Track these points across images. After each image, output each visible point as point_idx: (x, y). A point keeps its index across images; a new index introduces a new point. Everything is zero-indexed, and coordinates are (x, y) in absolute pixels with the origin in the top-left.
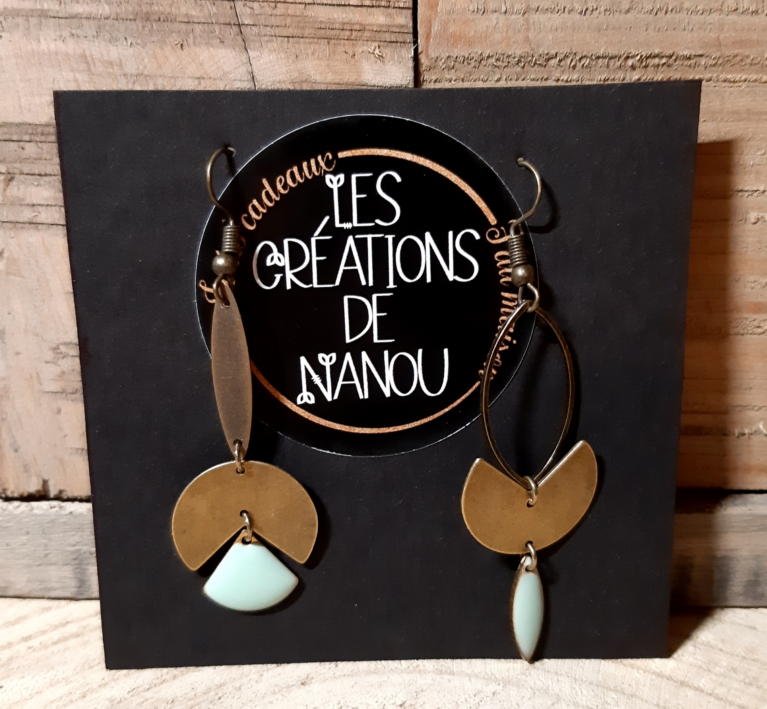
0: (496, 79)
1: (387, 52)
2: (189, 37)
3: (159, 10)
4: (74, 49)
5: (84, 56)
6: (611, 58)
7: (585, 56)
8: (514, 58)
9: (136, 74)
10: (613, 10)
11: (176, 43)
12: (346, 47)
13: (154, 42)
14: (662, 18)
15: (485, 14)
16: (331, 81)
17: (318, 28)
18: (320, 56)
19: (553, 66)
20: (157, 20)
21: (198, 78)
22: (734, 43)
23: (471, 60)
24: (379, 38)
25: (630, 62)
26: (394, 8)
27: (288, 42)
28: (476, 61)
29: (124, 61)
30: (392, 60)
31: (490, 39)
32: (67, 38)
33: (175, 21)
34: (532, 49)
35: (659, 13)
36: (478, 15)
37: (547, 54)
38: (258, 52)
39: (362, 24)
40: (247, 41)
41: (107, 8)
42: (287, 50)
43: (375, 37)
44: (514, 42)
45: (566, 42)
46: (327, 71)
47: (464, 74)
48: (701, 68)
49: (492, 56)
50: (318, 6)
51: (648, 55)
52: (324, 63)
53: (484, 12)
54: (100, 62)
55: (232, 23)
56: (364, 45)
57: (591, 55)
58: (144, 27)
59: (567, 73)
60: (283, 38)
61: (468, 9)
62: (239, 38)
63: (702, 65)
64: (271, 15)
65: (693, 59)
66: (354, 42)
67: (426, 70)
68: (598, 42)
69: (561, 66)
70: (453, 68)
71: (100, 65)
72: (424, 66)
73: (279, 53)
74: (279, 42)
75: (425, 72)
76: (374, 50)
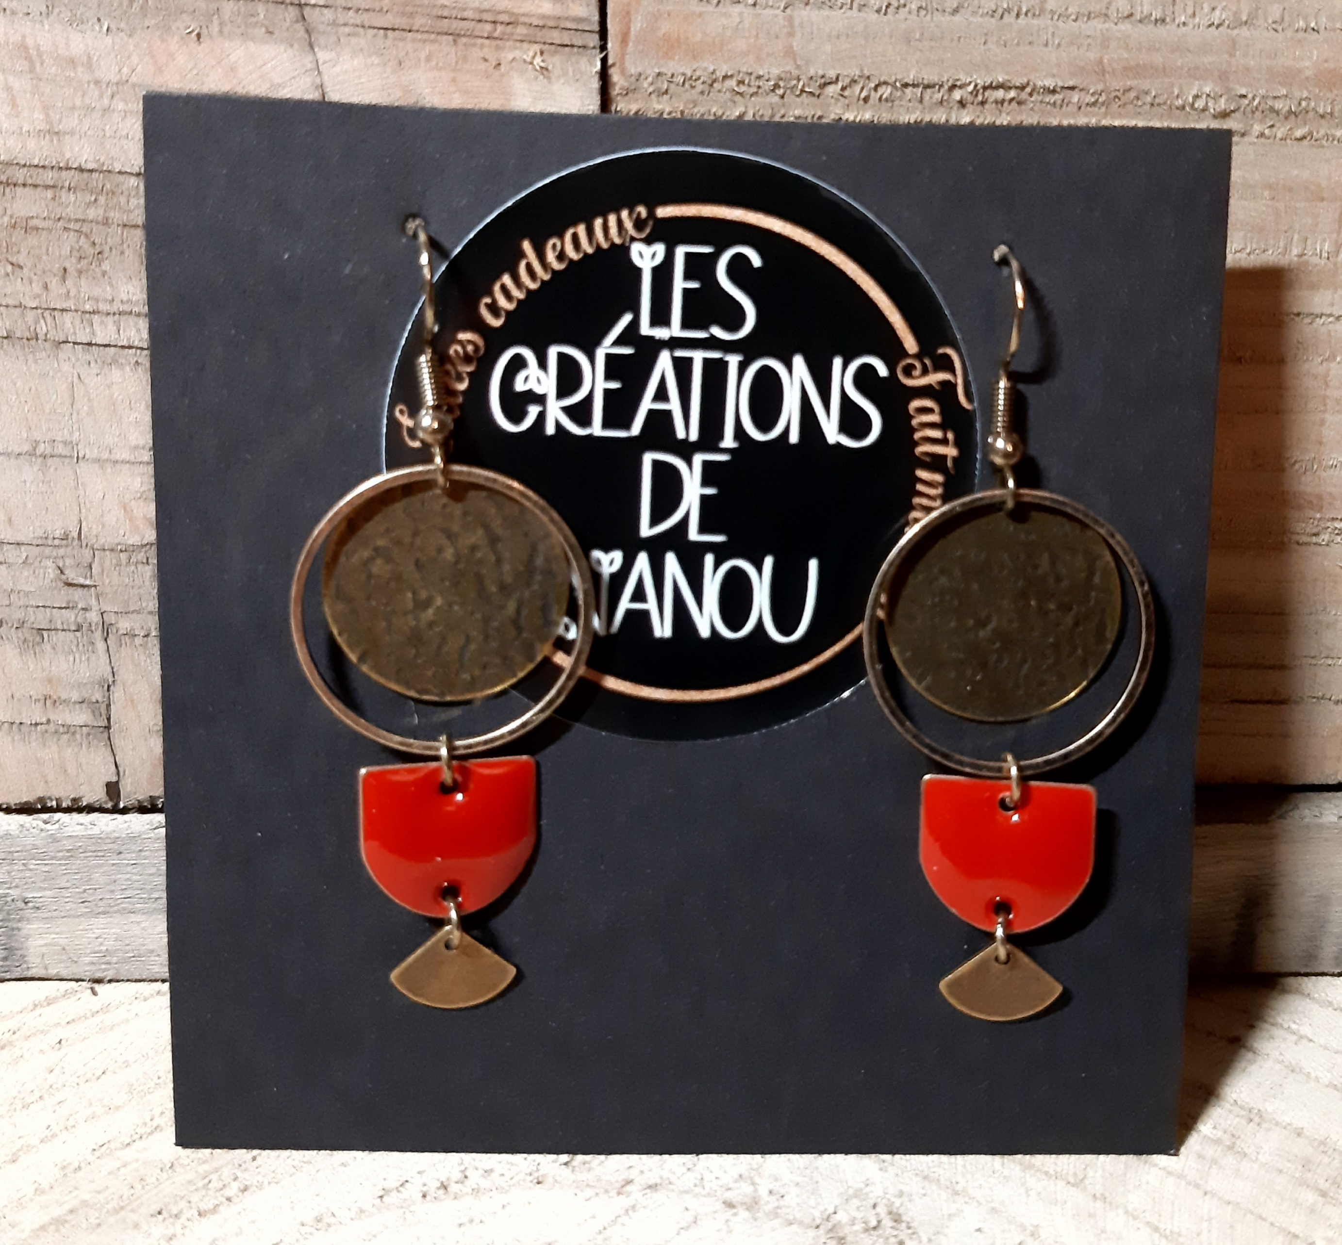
0: (738, 113)
1: (555, 62)
2: (212, 22)
4: (6, 34)
5: (23, 47)
6: (927, 87)
7: (885, 83)
8: (767, 81)
9: (115, 81)
10: (932, 8)
11: (188, 31)
12: (486, 50)
13: (148, 27)
14: (1011, 24)
17: (438, 17)
18: (441, 64)
19: (832, 97)
22: (1126, 69)
23: (696, 80)
24: (542, 37)
25: (957, 95)
27: (386, 37)
28: (704, 82)
29: (95, 59)
30: (563, 76)
31: (730, 47)
34: (799, 67)
35: (1006, 16)
37: (823, 77)
38: (333, 53)
39: (513, 13)
40: (313, 32)
42: (384, 52)
43: (535, 36)
44: (768, 55)
45: (855, 57)
46: (451, 89)
47: (685, 104)
48: (1072, 109)
49: (732, 75)
51: (986, 84)
52: (447, 75)
54: (52, 58)
56: (515, 48)
57: (893, 79)
59: (854, 109)
60: (376, 31)
62: (300, 28)
63: (1074, 104)
65: (1059, 93)
66: (499, 42)
67: (621, 94)
68: (906, 60)
69: (845, 97)
70: (666, 92)
71: (52, 62)
72: (618, 88)
73: (370, 56)
74: (369, 37)
75: (619, 98)
76: (534, 58)
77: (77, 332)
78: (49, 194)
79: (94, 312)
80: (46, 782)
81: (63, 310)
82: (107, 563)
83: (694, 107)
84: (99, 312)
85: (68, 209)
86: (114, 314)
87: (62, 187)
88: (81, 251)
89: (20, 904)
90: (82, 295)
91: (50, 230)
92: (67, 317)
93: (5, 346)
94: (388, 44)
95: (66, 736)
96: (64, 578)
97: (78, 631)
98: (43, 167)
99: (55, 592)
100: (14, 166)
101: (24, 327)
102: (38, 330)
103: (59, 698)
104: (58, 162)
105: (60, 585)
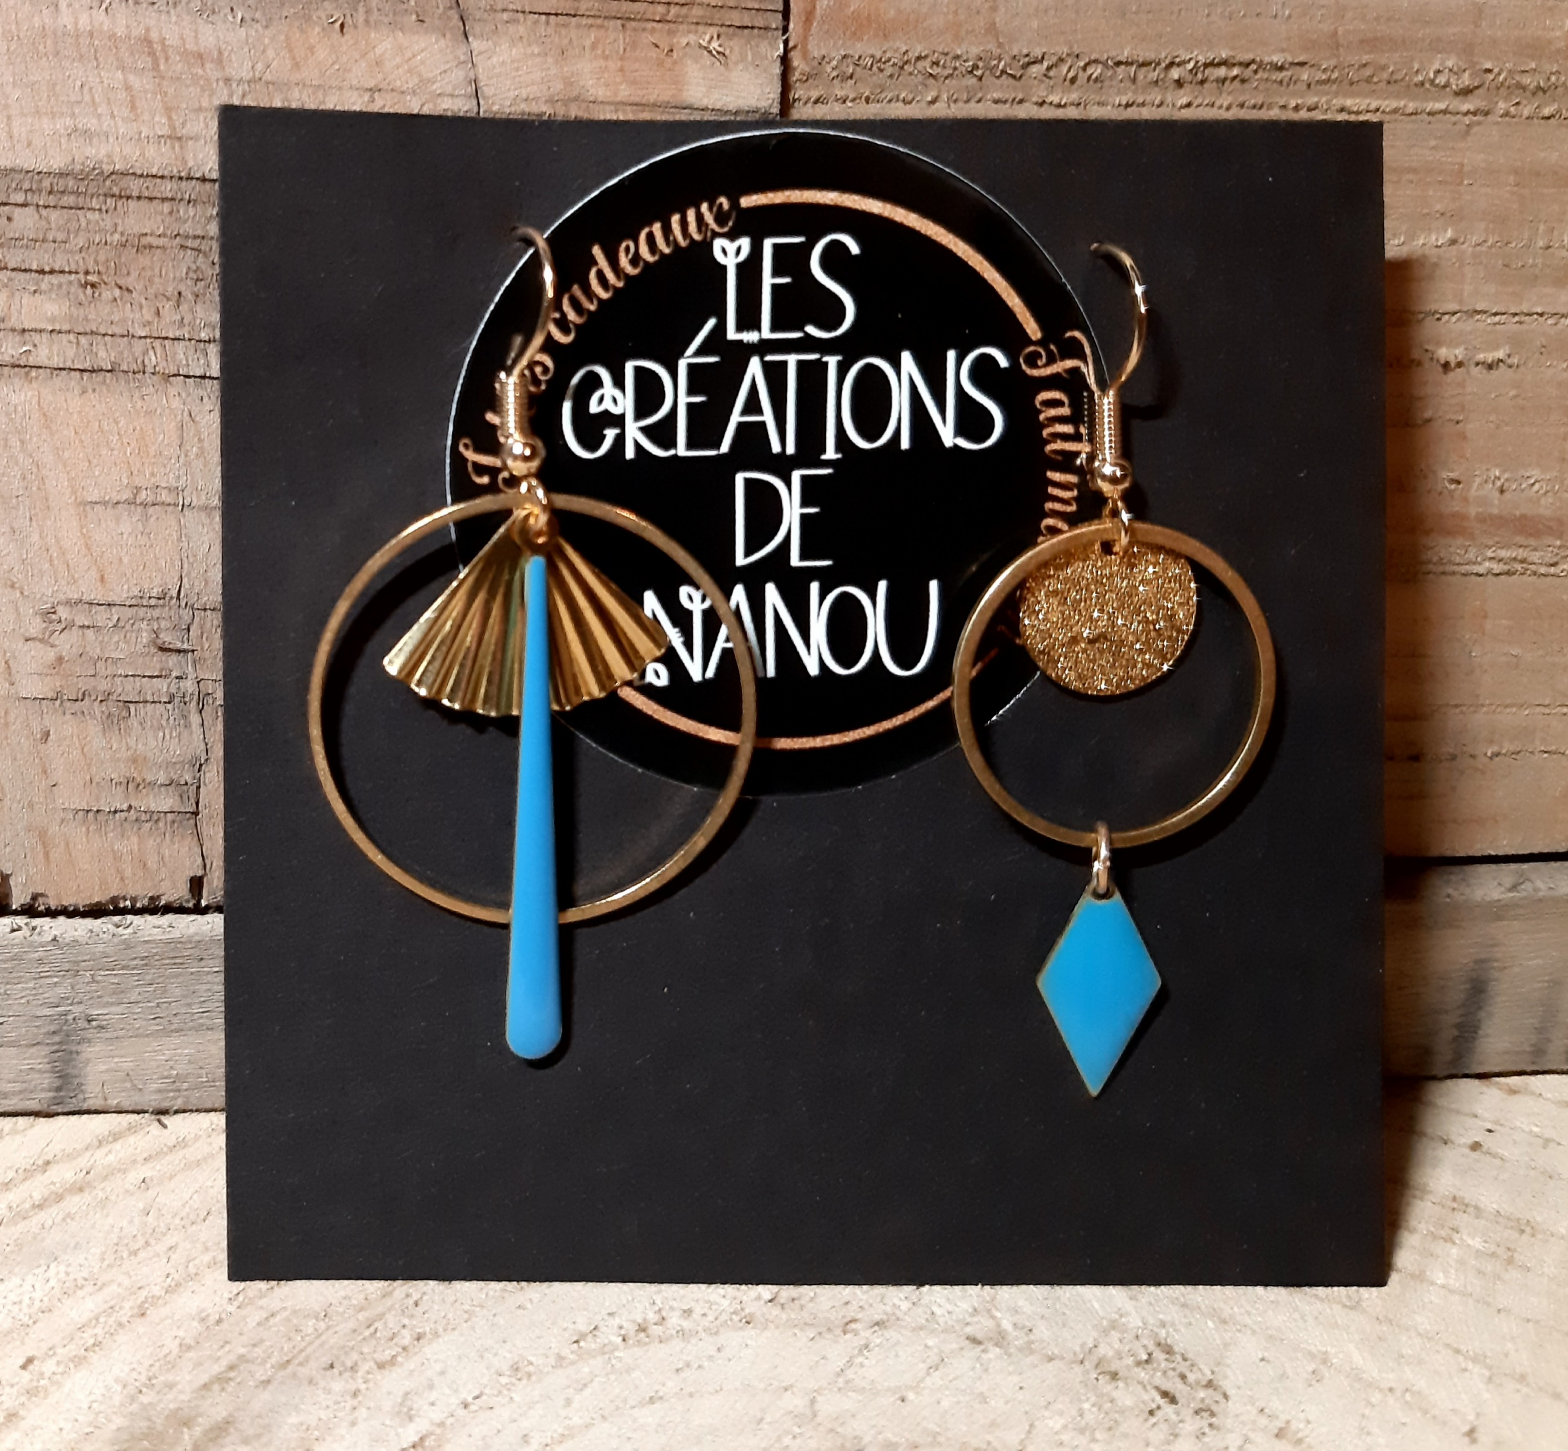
0: (929, 99)
1: (734, 46)
2: (356, 10)
4: (128, 27)
5: (147, 40)
6: (1143, 65)
7: (1096, 61)
8: (965, 61)
9: (248, 78)
11: (331, 21)
12: (657, 35)
13: (286, 17)
16: (624, 100)
18: (607, 52)
19: (1036, 78)
21: (371, 90)
22: (1362, 42)
23: (884, 63)
24: (719, 19)
25: (1175, 73)
27: (547, 23)
28: (894, 64)
29: (226, 54)
30: (742, 61)
31: (925, 25)
32: (115, 5)
37: (1027, 55)
38: (489, 42)
40: (468, 19)
42: (545, 40)
43: (712, 18)
44: (967, 32)
45: (1062, 33)
46: (618, 80)
47: (871, 89)
48: (1301, 87)
49: (926, 57)
51: (1208, 61)
52: (613, 65)
54: (178, 53)
56: (689, 32)
57: (1106, 57)
59: (1060, 90)
60: (536, 16)
62: (454, 15)
63: (1303, 81)
65: (1287, 70)
66: (672, 25)
67: (800, 80)
68: (1119, 35)
69: (1050, 78)
70: (851, 77)
71: (178, 58)
72: (797, 74)
73: (530, 45)
74: (529, 23)
75: (798, 84)
76: (709, 42)
77: (190, 359)
78: (166, 207)
79: (209, 341)
80: (122, 879)
81: (175, 339)
82: (208, 624)
83: (882, 91)
85: (187, 225)
87: (181, 200)
88: (199, 270)
89: (82, 1024)
90: (198, 321)
91: (163, 248)
92: (180, 346)
93: (108, 381)
94: (550, 30)
95: (148, 825)
96: (159, 642)
97: (169, 702)
98: (162, 177)
99: (147, 658)
100: (129, 177)
101: (130, 359)
102: (146, 362)
103: (144, 780)
104: (179, 172)
105: (154, 650)
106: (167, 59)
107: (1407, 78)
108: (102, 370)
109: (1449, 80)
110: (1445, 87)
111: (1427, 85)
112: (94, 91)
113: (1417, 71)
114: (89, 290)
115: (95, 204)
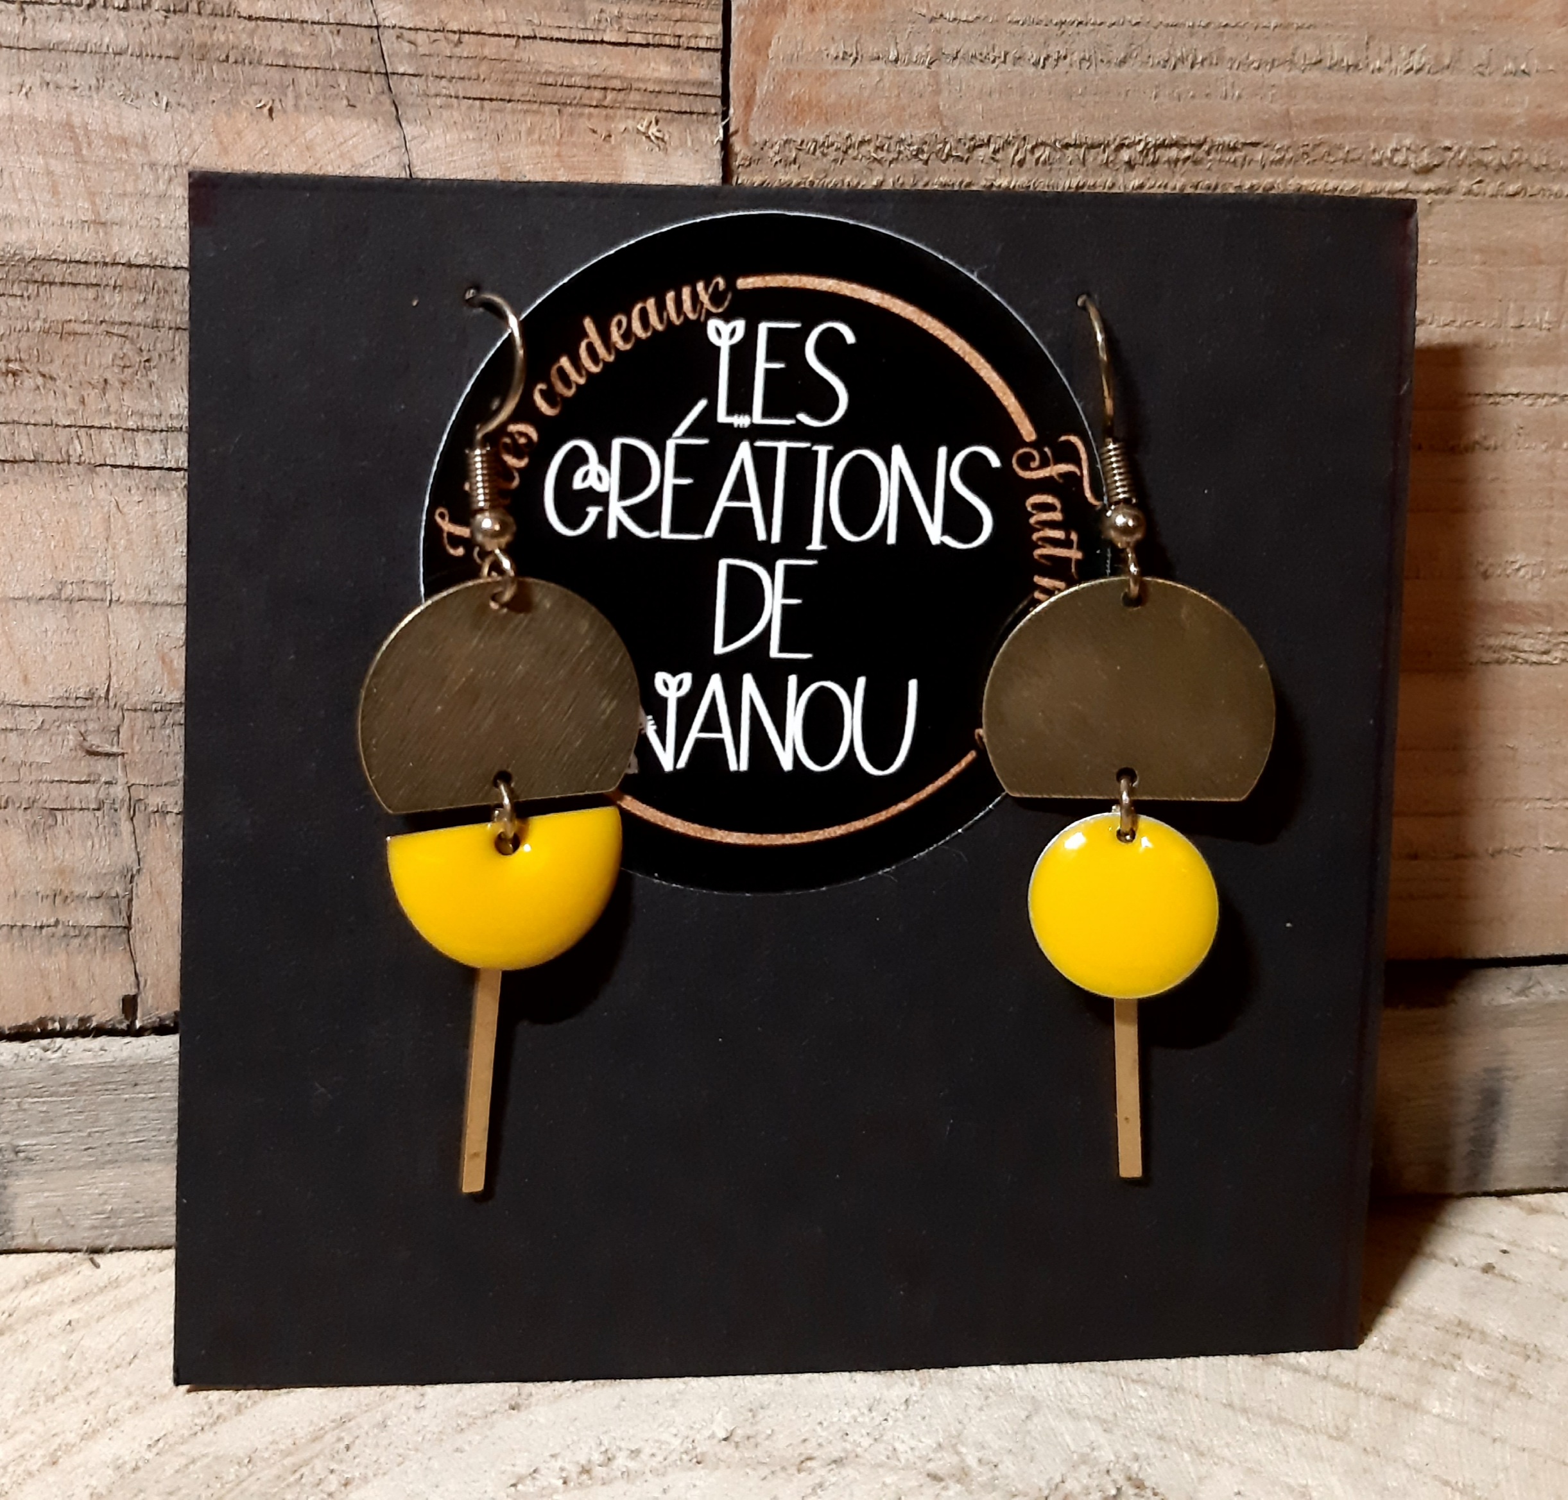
0: (874, 183)
1: (673, 131)
2: (286, 95)
3: (227, 40)
4: (49, 111)
5: (69, 126)
6: (1092, 147)
7: (1043, 144)
8: (909, 145)
9: (174, 164)
10: (1096, 59)
11: (259, 105)
12: (594, 120)
13: (214, 102)
14: (1185, 76)
15: (858, 62)
17: (541, 84)
18: (543, 138)
19: (982, 161)
20: (221, 59)
22: (1315, 121)
23: (828, 147)
24: (658, 104)
25: (1125, 155)
26: (688, 48)
27: (482, 108)
28: (838, 149)
29: (151, 139)
30: (681, 146)
31: (867, 109)
32: (34, 90)
33: (259, 62)
34: (945, 129)
35: (1179, 66)
36: (845, 62)
37: (972, 139)
38: (423, 128)
39: (626, 78)
40: (400, 103)
41: (121, 34)
42: (480, 125)
43: (650, 103)
44: (911, 116)
45: (1007, 116)
46: (556, 164)
47: (815, 173)
48: (1255, 167)
49: (869, 141)
50: (542, 42)
51: (1158, 142)
52: (550, 150)
53: (856, 59)
54: (101, 137)
55: (373, 69)
56: (627, 117)
57: (1053, 140)
58: (194, 73)
59: (1008, 174)
60: (471, 101)
61: (826, 52)
62: (386, 99)
63: (1257, 161)
64: (450, 57)
65: (1240, 150)
66: (609, 110)
67: (743, 165)
68: (1066, 117)
69: (997, 161)
70: (795, 161)
71: (101, 143)
72: (739, 158)
73: (464, 130)
74: (463, 108)
75: (740, 169)
76: (648, 127)
77: (117, 452)
78: (91, 293)
79: (138, 430)
80: (50, 999)
81: (101, 428)
82: (139, 725)
83: (826, 177)
84: (143, 430)
85: (112, 312)
86: (162, 431)
87: (107, 285)
88: (126, 359)
89: (9, 1155)
90: (125, 410)
91: (88, 335)
92: (106, 436)
93: (31, 472)
94: (486, 115)
95: (76, 941)
96: (87, 745)
97: (98, 809)
98: (86, 263)
99: (74, 763)
100: (51, 263)
101: (54, 449)
102: (71, 452)
103: (72, 893)
104: (103, 257)
105: (81, 754)
106: (89, 145)
107: (1364, 157)
108: (24, 460)
109: (1407, 158)
110: (1404, 165)
111: (1385, 164)
112: (14, 175)
113: (1374, 151)
114: (10, 379)
115: (16, 290)
